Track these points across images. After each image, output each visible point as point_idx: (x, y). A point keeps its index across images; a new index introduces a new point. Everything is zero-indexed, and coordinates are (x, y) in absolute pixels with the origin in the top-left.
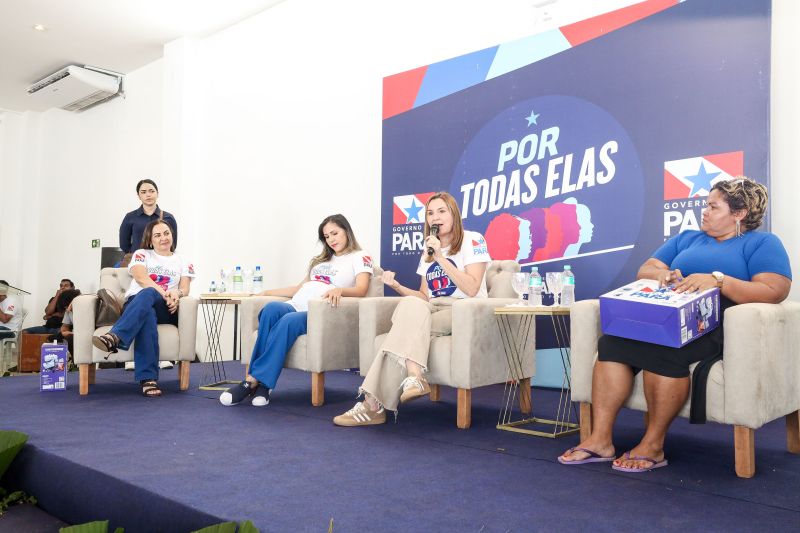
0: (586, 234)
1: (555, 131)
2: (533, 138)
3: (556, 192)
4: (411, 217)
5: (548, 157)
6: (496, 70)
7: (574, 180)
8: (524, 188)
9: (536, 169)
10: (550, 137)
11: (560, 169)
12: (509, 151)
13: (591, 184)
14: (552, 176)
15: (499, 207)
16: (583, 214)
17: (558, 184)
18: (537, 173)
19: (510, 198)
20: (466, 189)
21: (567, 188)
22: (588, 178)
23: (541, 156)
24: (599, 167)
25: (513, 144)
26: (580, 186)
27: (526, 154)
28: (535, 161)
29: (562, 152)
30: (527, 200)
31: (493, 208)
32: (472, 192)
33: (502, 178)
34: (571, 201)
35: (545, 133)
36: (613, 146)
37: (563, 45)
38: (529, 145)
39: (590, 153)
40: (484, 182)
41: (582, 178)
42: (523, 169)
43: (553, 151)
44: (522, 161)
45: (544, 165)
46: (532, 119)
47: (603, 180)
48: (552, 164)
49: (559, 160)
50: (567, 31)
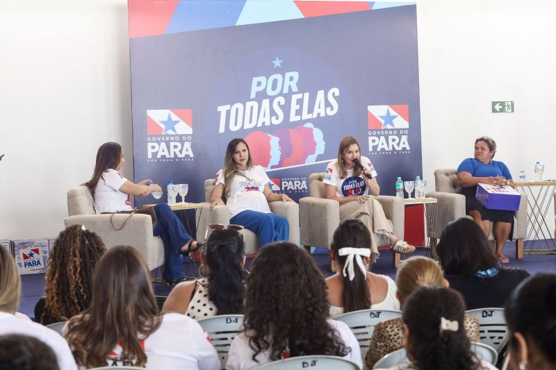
0: (320, 148)
1: (295, 75)
2: (278, 77)
3: (298, 118)
4: (167, 130)
5: (291, 93)
6: (242, 20)
7: (310, 111)
8: (273, 113)
9: (282, 100)
10: (291, 79)
11: (300, 102)
12: (259, 84)
13: (323, 115)
14: (294, 107)
15: (251, 125)
16: (318, 135)
17: (299, 112)
18: (283, 103)
19: (262, 120)
20: (223, 109)
21: (306, 116)
22: (320, 110)
23: (286, 91)
24: (328, 104)
25: (263, 79)
26: (315, 115)
27: (274, 88)
28: (281, 94)
29: (301, 90)
30: (276, 122)
31: (247, 126)
32: (228, 112)
33: (255, 104)
34: (309, 125)
35: (288, 75)
36: (336, 91)
37: (297, 14)
38: (275, 82)
39: (321, 93)
40: (239, 106)
41: (316, 110)
42: (272, 98)
43: (295, 89)
44: (270, 92)
45: (288, 97)
46: (277, 63)
47: (330, 113)
48: (295, 98)
49: (300, 96)
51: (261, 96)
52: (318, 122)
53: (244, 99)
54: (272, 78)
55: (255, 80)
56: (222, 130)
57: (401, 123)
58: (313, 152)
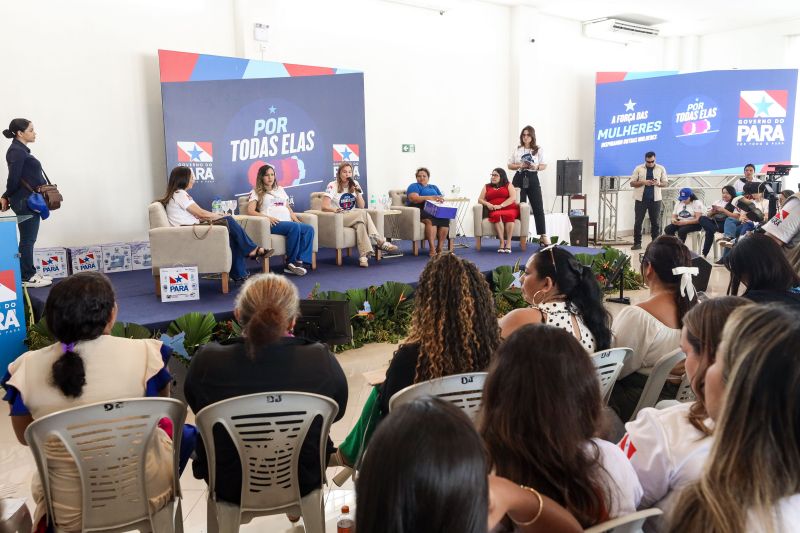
0: (302, 174)
1: (285, 119)
2: (273, 120)
3: (287, 152)
4: (193, 157)
5: (282, 133)
6: (247, 75)
7: (296, 147)
8: (270, 148)
9: (276, 138)
10: (282, 122)
11: (288, 140)
12: (260, 125)
13: (304, 150)
14: (285, 144)
15: (255, 157)
16: (301, 165)
17: (288, 148)
18: (277, 140)
19: (262, 153)
20: (234, 143)
21: (292, 151)
22: (302, 147)
23: (279, 131)
24: (307, 142)
25: (262, 121)
26: (298, 150)
27: (270, 129)
28: (275, 133)
29: (289, 132)
30: (272, 155)
31: (252, 157)
32: (239, 146)
33: (257, 140)
34: (295, 157)
35: (280, 119)
36: (312, 133)
37: (286, 74)
38: (271, 124)
39: (302, 134)
40: (246, 141)
41: (299, 147)
42: (269, 137)
43: (285, 130)
44: (268, 132)
45: (280, 136)
46: (272, 110)
47: (309, 149)
48: (285, 137)
49: (288, 135)
50: (288, 67)
51: (262, 134)
52: (301, 155)
53: (250, 136)
54: (269, 121)
55: (257, 122)
56: (234, 159)
57: (354, 157)
58: (297, 177)
